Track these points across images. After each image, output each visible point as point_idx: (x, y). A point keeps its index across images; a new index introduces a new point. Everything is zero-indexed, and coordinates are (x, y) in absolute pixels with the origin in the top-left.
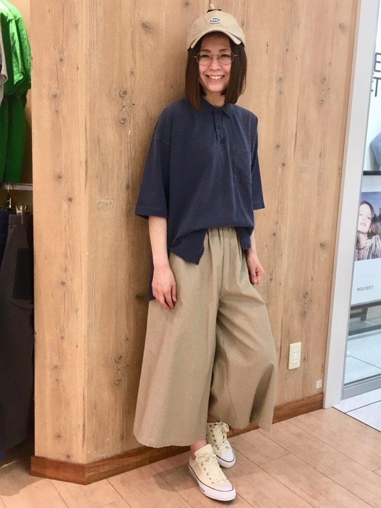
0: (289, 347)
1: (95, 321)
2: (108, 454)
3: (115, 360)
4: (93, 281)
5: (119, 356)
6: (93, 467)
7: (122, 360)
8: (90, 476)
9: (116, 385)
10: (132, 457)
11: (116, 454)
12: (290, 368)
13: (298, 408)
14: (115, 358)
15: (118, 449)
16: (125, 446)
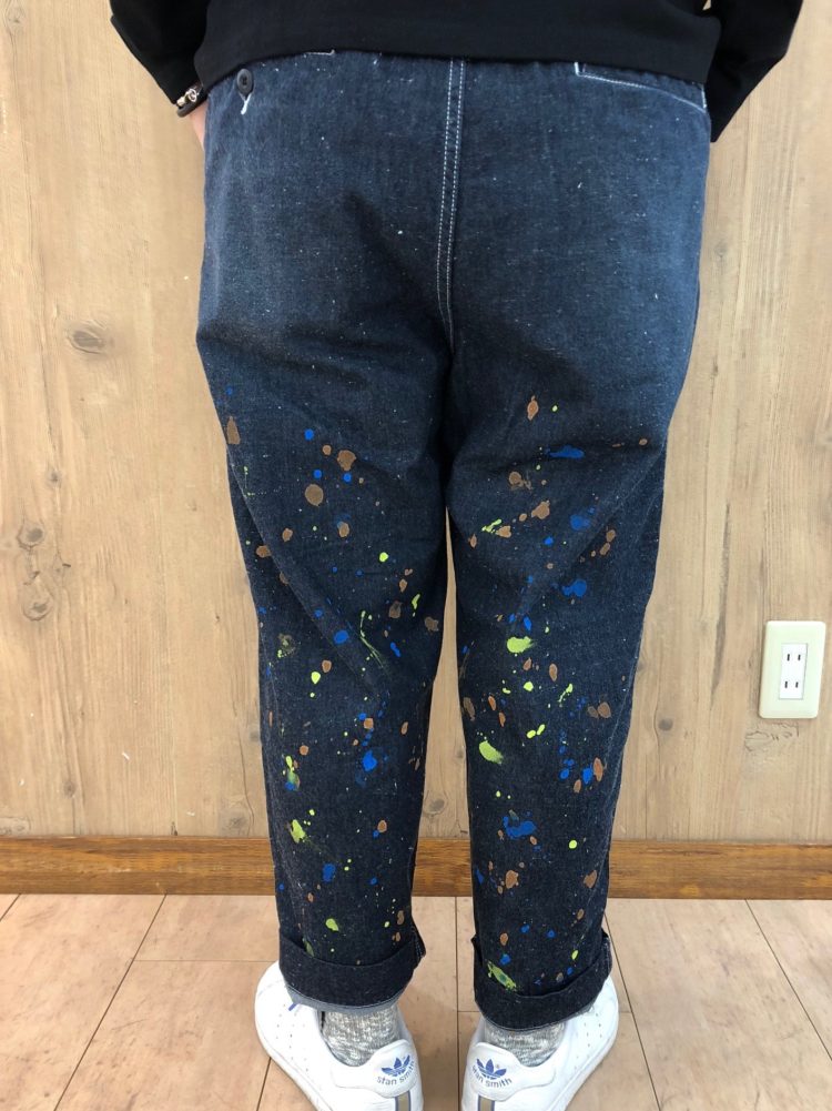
0: (764, 628)
2: (25, 824)
3: (18, 539)
5: (31, 529)
7: (44, 545)
9: (33, 620)
10: (102, 857)
11: (51, 832)
12: (764, 713)
13: (803, 869)
14: (15, 533)
15: (58, 820)
16: (81, 817)
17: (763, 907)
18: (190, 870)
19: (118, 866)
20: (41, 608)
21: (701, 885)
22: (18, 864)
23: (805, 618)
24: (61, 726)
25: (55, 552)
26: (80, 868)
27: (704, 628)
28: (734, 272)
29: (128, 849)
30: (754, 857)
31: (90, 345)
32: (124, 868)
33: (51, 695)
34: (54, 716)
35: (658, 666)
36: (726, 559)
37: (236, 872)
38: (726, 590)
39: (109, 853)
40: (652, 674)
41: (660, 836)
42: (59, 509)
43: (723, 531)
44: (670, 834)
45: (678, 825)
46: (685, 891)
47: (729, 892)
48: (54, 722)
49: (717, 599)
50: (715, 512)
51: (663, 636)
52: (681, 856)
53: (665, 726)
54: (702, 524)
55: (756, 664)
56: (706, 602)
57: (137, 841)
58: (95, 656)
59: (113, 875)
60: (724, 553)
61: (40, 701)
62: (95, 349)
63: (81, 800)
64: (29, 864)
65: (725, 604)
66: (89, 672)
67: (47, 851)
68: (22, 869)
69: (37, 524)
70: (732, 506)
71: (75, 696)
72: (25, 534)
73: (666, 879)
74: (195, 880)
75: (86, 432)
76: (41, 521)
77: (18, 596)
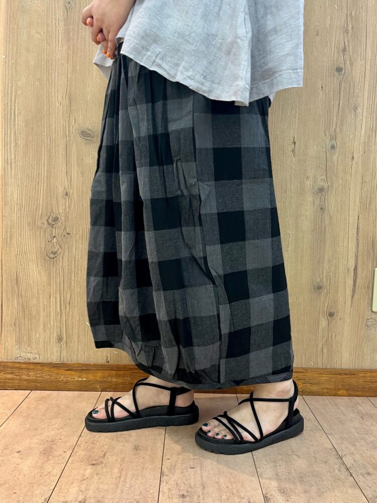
0: (374, 271)
1: (15, 158)
2: (37, 356)
3: (47, 220)
4: (11, 96)
5: (54, 216)
6: (12, 368)
7: (59, 224)
8: (6, 379)
9: (50, 258)
10: (73, 373)
11: (50, 361)
12: (374, 310)
14: (47, 218)
15: (53, 355)
16: (64, 353)
18: (114, 380)
19: (80, 377)
20: (55, 253)
21: (347, 390)
22: (32, 375)
24: (58, 310)
25: (63, 227)
26: (63, 378)
27: (348, 270)
28: (361, 118)
29: (85, 368)
30: (370, 376)
31: (88, 137)
32: (83, 378)
33: (56, 294)
34: (56, 304)
35: (328, 287)
36: (357, 240)
38: (358, 253)
39: (76, 370)
40: (326, 291)
41: (329, 367)
42: (67, 208)
43: (356, 227)
44: (333, 366)
45: (337, 361)
46: (340, 393)
47: (359, 393)
48: (56, 307)
49: (354, 257)
50: (353, 219)
51: (331, 274)
52: (339, 376)
53: (331, 315)
54: (348, 225)
55: (371, 287)
56: (349, 259)
57: (90, 365)
58: (77, 276)
59: (78, 381)
60: (357, 237)
61: (50, 297)
62: (90, 138)
63: (65, 345)
64: (38, 375)
65: (357, 260)
66: (74, 283)
67: (46, 369)
68: (34, 378)
69: (57, 214)
70: (360, 216)
71: (67, 295)
72: (51, 218)
73: (332, 387)
74: (116, 384)
75: (83, 174)
76: (59, 213)
77: (45, 247)
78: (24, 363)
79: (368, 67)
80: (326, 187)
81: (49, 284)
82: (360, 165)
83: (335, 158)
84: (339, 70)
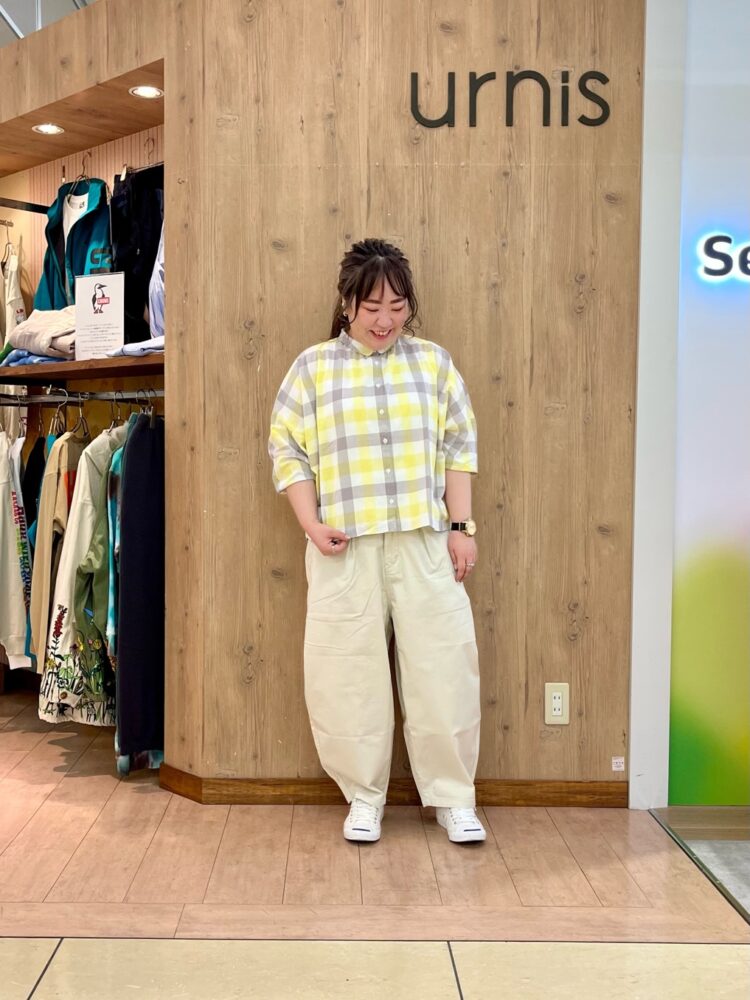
0: (544, 686)
2: (235, 773)
3: (243, 650)
5: (249, 646)
6: (215, 784)
7: (254, 652)
8: (209, 794)
10: (268, 788)
11: (246, 777)
12: (547, 722)
13: (569, 793)
15: (249, 771)
16: (259, 770)
17: (551, 810)
18: (305, 793)
19: (274, 791)
20: (250, 678)
21: (525, 800)
22: (231, 790)
23: (560, 682)
24: (254, 729)
25: (258, 655)
26: (259, 793)
27: (520, 686)
29: (279, 784)
30: (547, 787)
31: (278, 575)
32: (277, 792)
33: (251, 715)
34: (251, 725)
35: (502, 702)
36: (527, 657)
37: (324, 795)
38: (528, 670)
39: (270, 785)
40: (500, 706)
41: (506, 778)
42: (261, 638)
43: (525, 644)
44: (510, 777)
45: (514, 774)
46: (518, 802)
47: (537, 803)
48: (251, 727)
49: (524, 673)
50: (521, 640)
51: (504, 690)
52: (516, 787)
53: (506, 728)
54: (517, 643)
55: (542, 701)
56: (520, 675)
58: (270, 698)
59: (272, 796)
61: (246, 718)
62: (280, 577)
63: (260, 762)
64: (237, 790)
65: (528, 675)
67: (244, 785)
70: (528, 636)
71: (261, 716)
72: (246, 648)
73: (509, 797)
74: (307, 798)
75: (274, 607)
76: (253, 643)
77: (242, 674)
78: (224, 779)
79: (526, 503)
80: (494, 609)
81: (245, 706)
82: (525, 589)
83: (501, 583)
84: (500, 506)
